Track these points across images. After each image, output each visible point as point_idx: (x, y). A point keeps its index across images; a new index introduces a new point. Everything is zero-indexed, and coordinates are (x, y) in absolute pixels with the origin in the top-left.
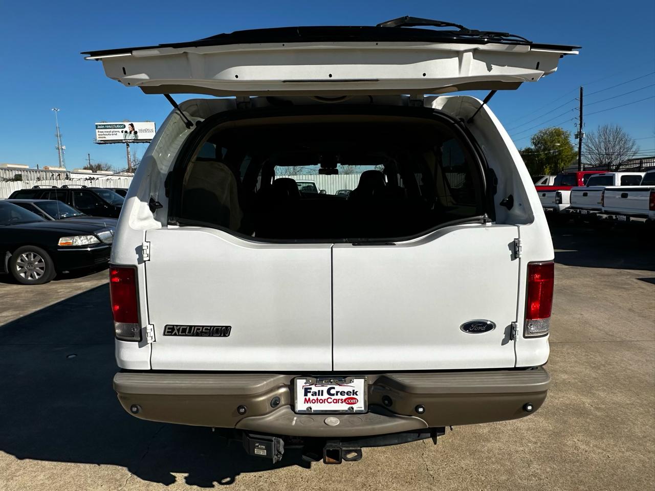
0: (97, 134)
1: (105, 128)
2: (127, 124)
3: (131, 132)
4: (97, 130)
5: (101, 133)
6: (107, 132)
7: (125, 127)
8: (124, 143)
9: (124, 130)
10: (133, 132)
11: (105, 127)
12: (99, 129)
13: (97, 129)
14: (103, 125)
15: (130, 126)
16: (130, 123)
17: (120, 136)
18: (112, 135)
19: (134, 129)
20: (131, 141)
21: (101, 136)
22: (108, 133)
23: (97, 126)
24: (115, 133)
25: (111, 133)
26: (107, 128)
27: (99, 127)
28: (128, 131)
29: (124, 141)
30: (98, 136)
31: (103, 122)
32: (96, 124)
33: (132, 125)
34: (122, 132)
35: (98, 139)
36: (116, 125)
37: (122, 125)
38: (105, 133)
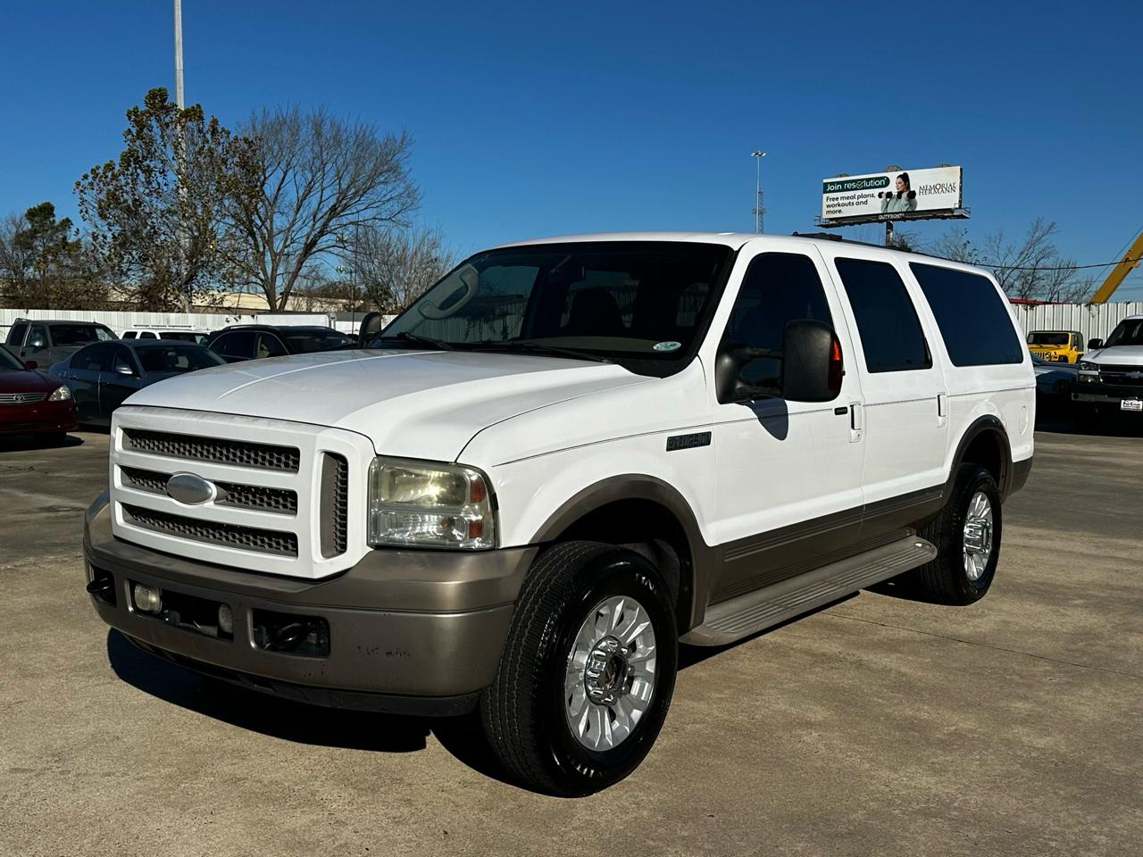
0: (825, 203)
1: (843, 190)
2: (893, 176)
3: (899, 196)
4: (825, 196)
5: (832, 203)
6: (848, 198)
7: (888, 182)
8: (881, 221)
9: (886, 190)
10: (904, 195)
11: (843, 187)
12: (830, 192)
13: (825, 192)
14: (838, 183)
15: (900, 180)
16: (901, 173)
17: (874, 206)
18: (858, 204)
19: (908, 187)
20: (898, 216)
21: (832, 209)
22: (847, 201)
23: (826, 184)
24: (864, 200)
25: (855, 201)
26: (848, 190)
27: (829, 188)
28: (895, 193)
29: (881, 218)
30: (825, 209)
31: (841, 176)
32: (825, 181)
33: (905, 178)
34: (880, 195)
35: (825, 216)
36: (868, 180)
37: (883, 178)
38: (841, 202)
